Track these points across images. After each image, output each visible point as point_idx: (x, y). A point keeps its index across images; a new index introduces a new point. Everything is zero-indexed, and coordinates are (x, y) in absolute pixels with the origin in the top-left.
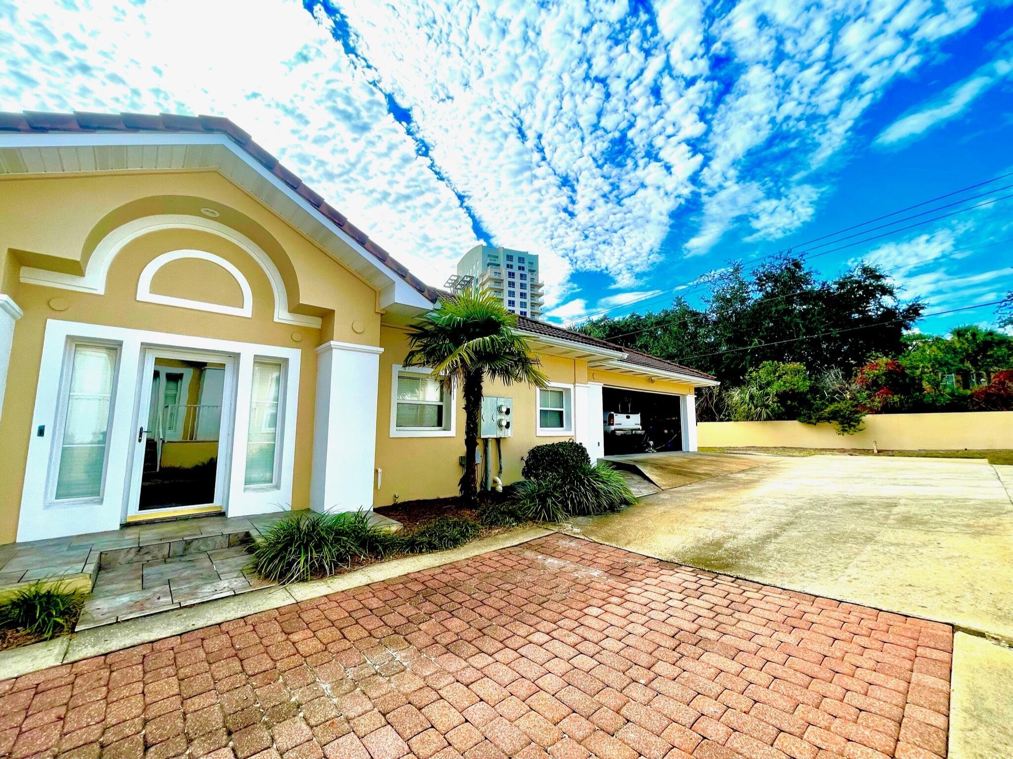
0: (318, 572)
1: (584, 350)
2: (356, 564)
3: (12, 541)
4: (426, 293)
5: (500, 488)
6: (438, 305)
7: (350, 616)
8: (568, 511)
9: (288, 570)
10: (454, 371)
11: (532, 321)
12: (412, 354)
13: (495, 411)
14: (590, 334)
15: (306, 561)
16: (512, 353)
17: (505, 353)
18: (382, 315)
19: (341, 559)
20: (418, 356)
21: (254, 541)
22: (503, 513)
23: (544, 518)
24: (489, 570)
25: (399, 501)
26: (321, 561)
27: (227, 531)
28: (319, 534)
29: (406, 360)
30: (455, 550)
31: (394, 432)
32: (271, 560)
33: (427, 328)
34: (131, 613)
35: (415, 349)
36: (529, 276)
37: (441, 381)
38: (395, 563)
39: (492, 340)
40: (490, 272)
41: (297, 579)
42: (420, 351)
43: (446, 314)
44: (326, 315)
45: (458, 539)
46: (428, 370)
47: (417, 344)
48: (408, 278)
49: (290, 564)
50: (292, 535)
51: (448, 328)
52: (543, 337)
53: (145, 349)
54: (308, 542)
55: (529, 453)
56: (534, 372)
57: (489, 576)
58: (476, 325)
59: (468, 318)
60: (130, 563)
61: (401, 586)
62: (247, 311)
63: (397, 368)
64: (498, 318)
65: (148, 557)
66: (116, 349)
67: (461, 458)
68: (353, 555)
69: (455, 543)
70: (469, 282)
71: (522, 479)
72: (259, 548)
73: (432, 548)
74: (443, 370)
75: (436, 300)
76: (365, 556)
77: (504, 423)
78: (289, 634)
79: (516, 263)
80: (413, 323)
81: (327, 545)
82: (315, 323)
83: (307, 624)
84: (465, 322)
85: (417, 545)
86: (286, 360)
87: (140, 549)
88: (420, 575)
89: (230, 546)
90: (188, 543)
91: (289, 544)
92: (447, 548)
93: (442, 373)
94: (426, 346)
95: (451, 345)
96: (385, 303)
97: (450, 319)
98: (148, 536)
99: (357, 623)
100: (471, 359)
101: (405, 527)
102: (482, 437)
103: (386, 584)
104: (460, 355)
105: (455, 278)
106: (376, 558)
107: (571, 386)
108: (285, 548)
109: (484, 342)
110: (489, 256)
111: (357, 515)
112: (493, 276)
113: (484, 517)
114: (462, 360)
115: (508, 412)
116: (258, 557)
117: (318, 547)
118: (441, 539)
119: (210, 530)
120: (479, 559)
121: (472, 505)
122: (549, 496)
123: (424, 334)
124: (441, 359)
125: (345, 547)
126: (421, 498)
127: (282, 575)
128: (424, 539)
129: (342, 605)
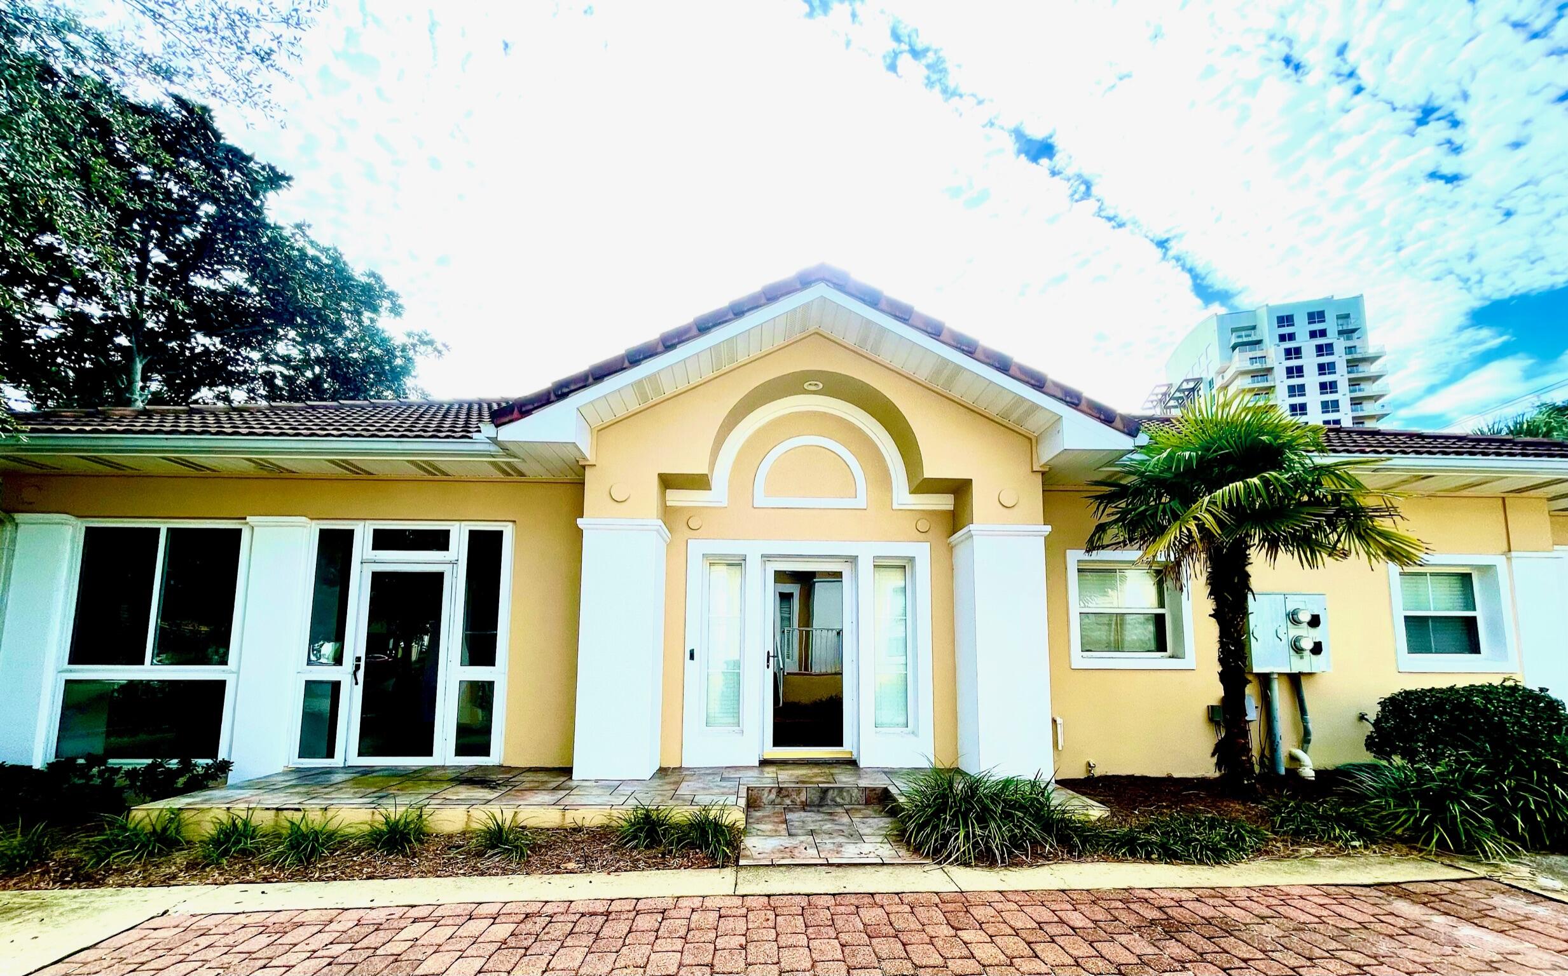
0: (985, 858)
1: (1531, 471)
2: (1038, 857)
3: (679, 766)
4: (1118, 422)
5: (1308, 772)
6: (1143, 439)
7: (1041, 928)
8: (1515, 836)
9: (944, 846)
10: (1185, 549)
11: (1361, 433)
12: (1101, 528)
13: (1283, 623)
14: (1547, 434)
15: (967, 836)
16: (1318, 502)
17: (1300, 504)
18: (1043, 473)
19: (1015, 843)
20: (1112, 531)
21: (895, 800)
22: (1323, 818)
23: (1441, 843)
24: (1304, 918)
25: (1098, 772)
26: (987, 842)
27: (863, 783)
28: (980, 801)
29: (1091, 541)
30: (1218, 867)
31: (1079, 659)
32: (921, 827)
33: (1123, 482)
34: (783, 858)
35: (1104, 520)
36: (1340, 345)
37: (1158, 572)
38: (1103, 866)
39: (1266, 482)
40: (1241, 360)
41: (956, 860)
42: (1116, 522)
43: (1164, 449)
44: (960, 489)
45: (1224, 851)
46: (1132, 554)
47: (1109, 511)
48: (1083, 406)
49: (946, 838)
50: (944, 796)
51: (1167, 475)
52: (1398, 461)
53: (765, 561)
54: (968, 811)
55: (1383, 704)
56: (1380, 534)
57: (1301, 928)
58: (1226, 459)
59: (1208, 450)
60: (772, 803)
61: (1119, 904)
62: (861, 501)
63: (1075, 557)
64: (1277, 438)
65: (788, 802)
66: (740, 565)
67: (1212, 710)
68: (1035, 843)
69: (1216, 856)
70: (1193, 390)
71: (1368, 758)
72: (903, 810)
73: (1170, 856)
74: (1161, 551)
75: (1138, 430)
76: (1051, 846)
77: (1307, 644)
78: (957, 929)
79: (1301, 328)
80: (1099, 477)
81: (994, 819)
82: (945, 502)
83: (980, 924)
84: (1200, 459)
85: (1142, 846)
86: (912, 560)
87: (780, 790)
88: (1152, 895)
89: (868, 802)
90: (825, 791)
91: (941, 809)
92: (1201, 862)
93: (1161, 558)
94: (1124, 513)
95: (1176, 505)
96: (1047, 454)
97: (1170, 458)
98: (786, 776)
99: (1053, 941)
100: (1219, 522)
101: (1113, 815)
102: (1256, 670)
103: (1095, 897)
104: (1195, 518)
105: (1164, 389)
106: (1070, 852)
107: (1499, 561)
108: (936, 814)
109: (1247, 487)
110: (1234, 330)
111: (1034, 784)
112: (1248, 366)
113: (1278, 820)
114: (1201, 527)
115: (1315, 621)
116: (903, 822)
117: (982, 821)
118: (1187, 843)
119: (844, 780)
120: (1274, 892)
121: (1246, 796)
122: (1456, 799)
123: (1122, 492)
124: (1159, 531)
125: (1020, 828)
126: (1138, 773)
127: (937, 851)
128: (1154, 838)
129: (1025, 909)
